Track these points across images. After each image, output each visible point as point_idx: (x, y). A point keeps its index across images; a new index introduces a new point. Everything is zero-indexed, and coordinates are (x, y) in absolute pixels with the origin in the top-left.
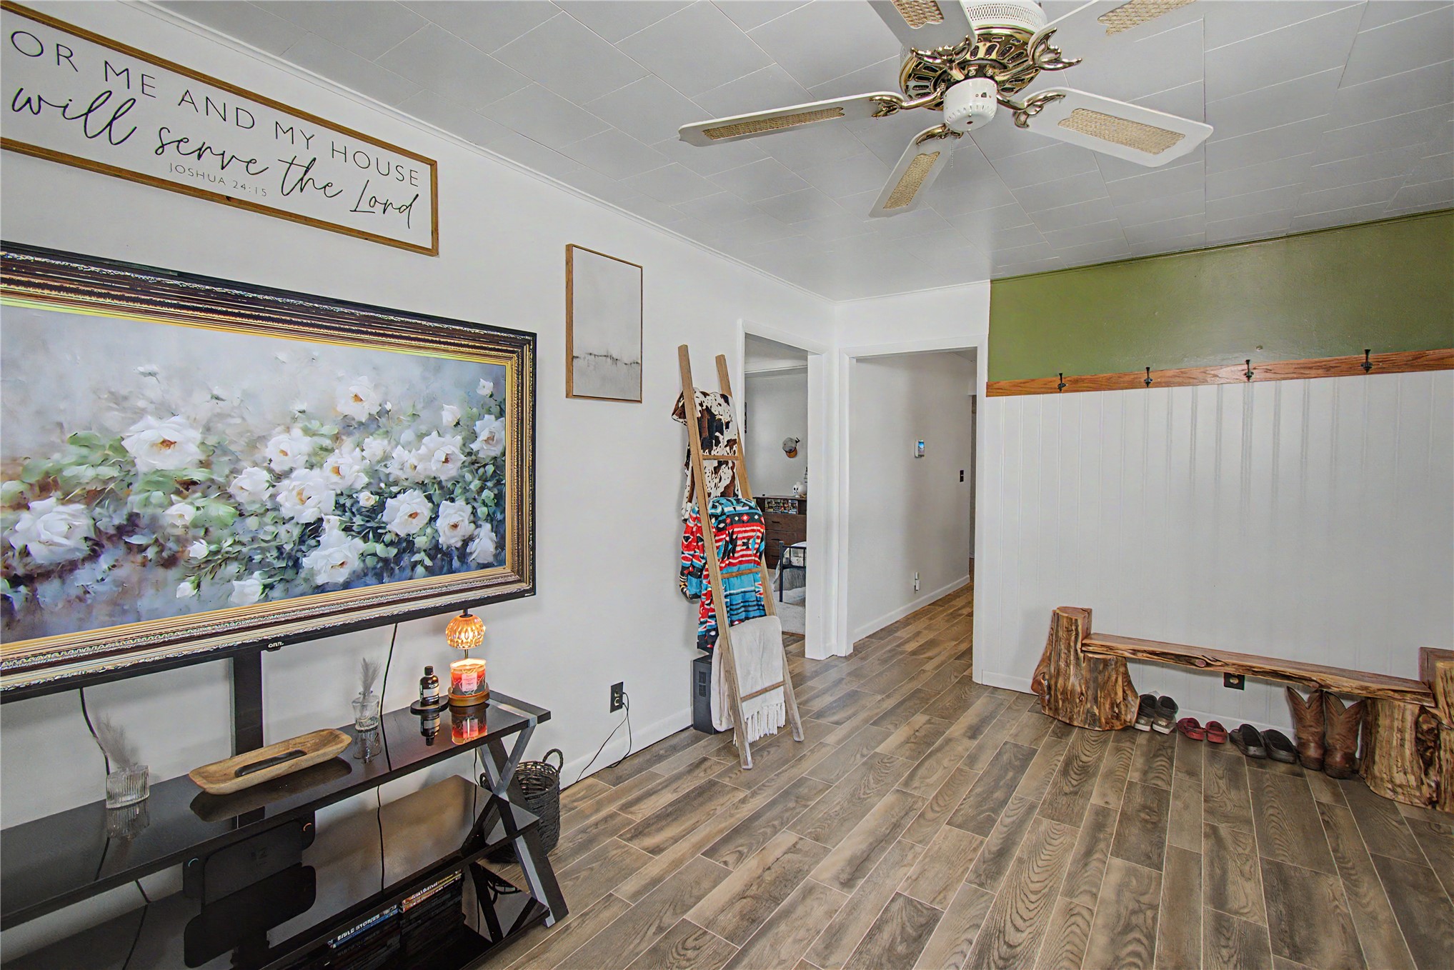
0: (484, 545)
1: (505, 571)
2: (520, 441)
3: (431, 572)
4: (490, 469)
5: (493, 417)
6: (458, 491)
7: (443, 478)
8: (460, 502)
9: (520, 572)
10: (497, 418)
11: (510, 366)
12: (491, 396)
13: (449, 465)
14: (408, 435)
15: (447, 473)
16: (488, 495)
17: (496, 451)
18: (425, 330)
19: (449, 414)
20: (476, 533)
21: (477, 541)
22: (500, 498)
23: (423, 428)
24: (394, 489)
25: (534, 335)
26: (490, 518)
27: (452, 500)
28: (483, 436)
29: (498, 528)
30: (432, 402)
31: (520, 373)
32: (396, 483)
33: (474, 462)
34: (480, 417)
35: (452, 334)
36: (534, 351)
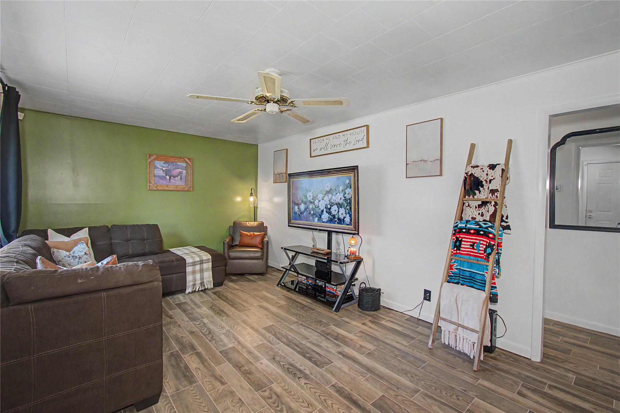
0: (347, 220)
1: (351, 227)
2: (355, 194)
3: (338, 223)
4: (349, 201)
5: (349, 188)
6: (343, 206)
7: (340, 203)
8: (343, 209)
9: (355, 228)
10: (350, 189)
11: (352, 175)
12: (349, 183)
13: (341, 200)
14: (334, 193)
15: (341, 202)
16: (348, 207)
17: (350, 197)
18: (337, 171)
19: (341, 188)
20: (346, 216)
21: (346, 218)
22: (351, 208)
23: (337, 192)
24: (333, 205)
25: (357, 166)
26: (349, 213)
27: (342, 208)
28: (347, 193)
29: (350, 216)
30: (338, 186)
31: (355, 177)
32: (333, 203)
33: (346, 200)
34: (347, 189)
35: (341, 171)
36: (358, 170)
